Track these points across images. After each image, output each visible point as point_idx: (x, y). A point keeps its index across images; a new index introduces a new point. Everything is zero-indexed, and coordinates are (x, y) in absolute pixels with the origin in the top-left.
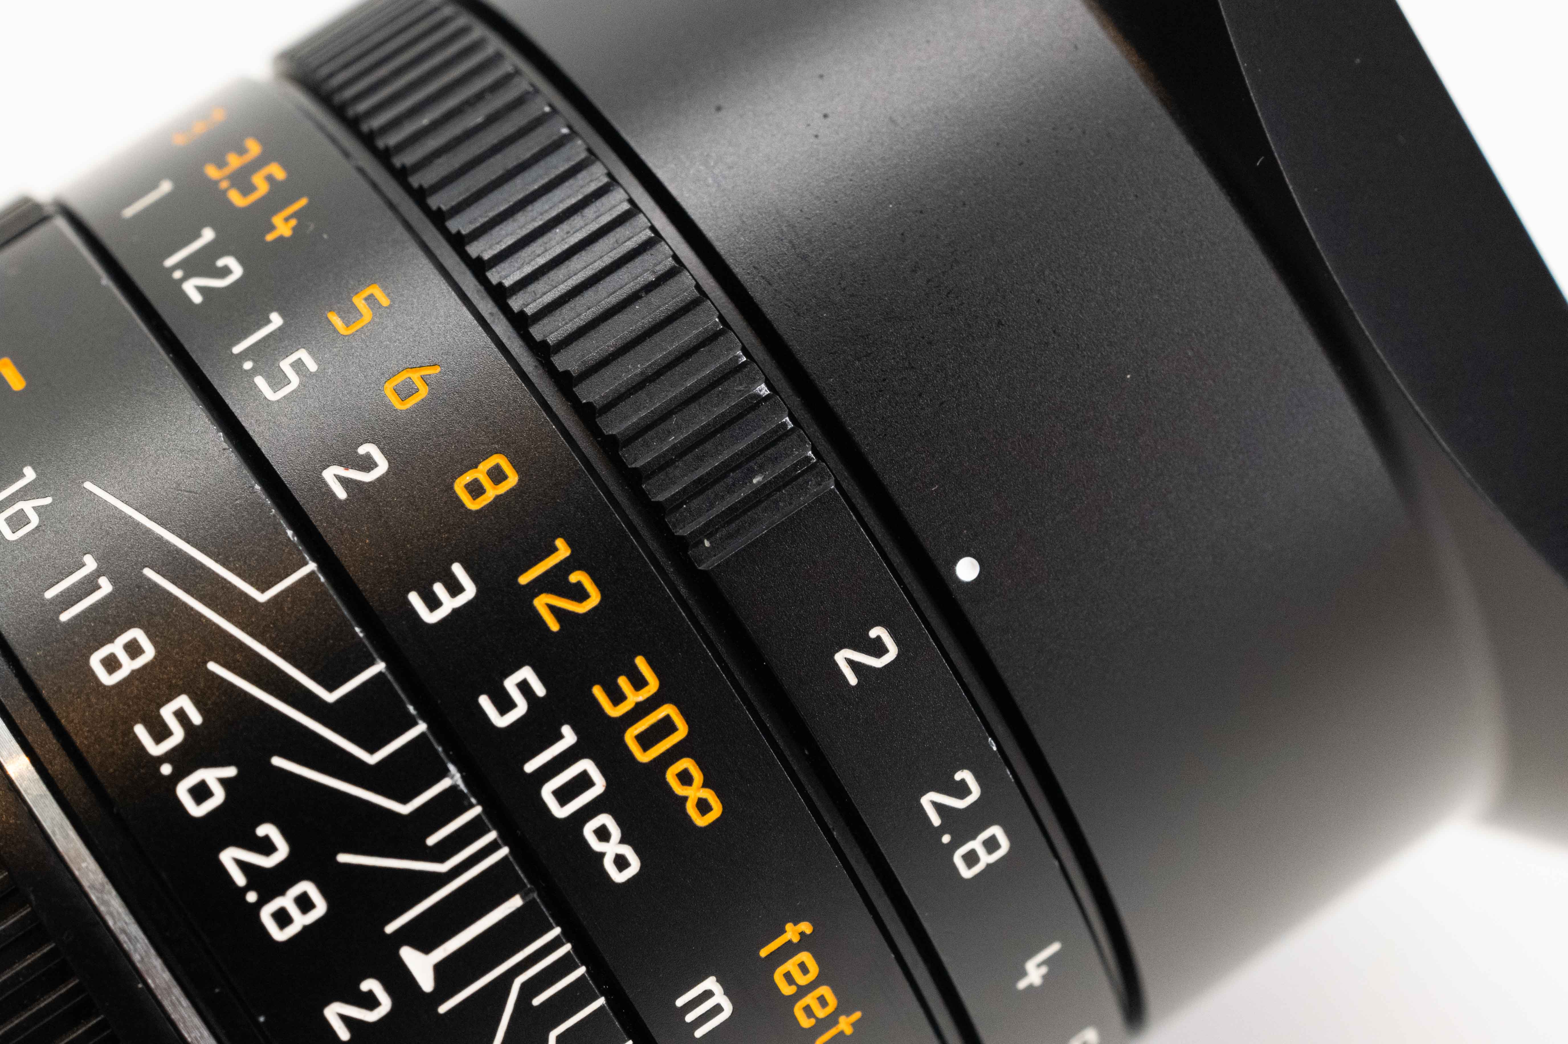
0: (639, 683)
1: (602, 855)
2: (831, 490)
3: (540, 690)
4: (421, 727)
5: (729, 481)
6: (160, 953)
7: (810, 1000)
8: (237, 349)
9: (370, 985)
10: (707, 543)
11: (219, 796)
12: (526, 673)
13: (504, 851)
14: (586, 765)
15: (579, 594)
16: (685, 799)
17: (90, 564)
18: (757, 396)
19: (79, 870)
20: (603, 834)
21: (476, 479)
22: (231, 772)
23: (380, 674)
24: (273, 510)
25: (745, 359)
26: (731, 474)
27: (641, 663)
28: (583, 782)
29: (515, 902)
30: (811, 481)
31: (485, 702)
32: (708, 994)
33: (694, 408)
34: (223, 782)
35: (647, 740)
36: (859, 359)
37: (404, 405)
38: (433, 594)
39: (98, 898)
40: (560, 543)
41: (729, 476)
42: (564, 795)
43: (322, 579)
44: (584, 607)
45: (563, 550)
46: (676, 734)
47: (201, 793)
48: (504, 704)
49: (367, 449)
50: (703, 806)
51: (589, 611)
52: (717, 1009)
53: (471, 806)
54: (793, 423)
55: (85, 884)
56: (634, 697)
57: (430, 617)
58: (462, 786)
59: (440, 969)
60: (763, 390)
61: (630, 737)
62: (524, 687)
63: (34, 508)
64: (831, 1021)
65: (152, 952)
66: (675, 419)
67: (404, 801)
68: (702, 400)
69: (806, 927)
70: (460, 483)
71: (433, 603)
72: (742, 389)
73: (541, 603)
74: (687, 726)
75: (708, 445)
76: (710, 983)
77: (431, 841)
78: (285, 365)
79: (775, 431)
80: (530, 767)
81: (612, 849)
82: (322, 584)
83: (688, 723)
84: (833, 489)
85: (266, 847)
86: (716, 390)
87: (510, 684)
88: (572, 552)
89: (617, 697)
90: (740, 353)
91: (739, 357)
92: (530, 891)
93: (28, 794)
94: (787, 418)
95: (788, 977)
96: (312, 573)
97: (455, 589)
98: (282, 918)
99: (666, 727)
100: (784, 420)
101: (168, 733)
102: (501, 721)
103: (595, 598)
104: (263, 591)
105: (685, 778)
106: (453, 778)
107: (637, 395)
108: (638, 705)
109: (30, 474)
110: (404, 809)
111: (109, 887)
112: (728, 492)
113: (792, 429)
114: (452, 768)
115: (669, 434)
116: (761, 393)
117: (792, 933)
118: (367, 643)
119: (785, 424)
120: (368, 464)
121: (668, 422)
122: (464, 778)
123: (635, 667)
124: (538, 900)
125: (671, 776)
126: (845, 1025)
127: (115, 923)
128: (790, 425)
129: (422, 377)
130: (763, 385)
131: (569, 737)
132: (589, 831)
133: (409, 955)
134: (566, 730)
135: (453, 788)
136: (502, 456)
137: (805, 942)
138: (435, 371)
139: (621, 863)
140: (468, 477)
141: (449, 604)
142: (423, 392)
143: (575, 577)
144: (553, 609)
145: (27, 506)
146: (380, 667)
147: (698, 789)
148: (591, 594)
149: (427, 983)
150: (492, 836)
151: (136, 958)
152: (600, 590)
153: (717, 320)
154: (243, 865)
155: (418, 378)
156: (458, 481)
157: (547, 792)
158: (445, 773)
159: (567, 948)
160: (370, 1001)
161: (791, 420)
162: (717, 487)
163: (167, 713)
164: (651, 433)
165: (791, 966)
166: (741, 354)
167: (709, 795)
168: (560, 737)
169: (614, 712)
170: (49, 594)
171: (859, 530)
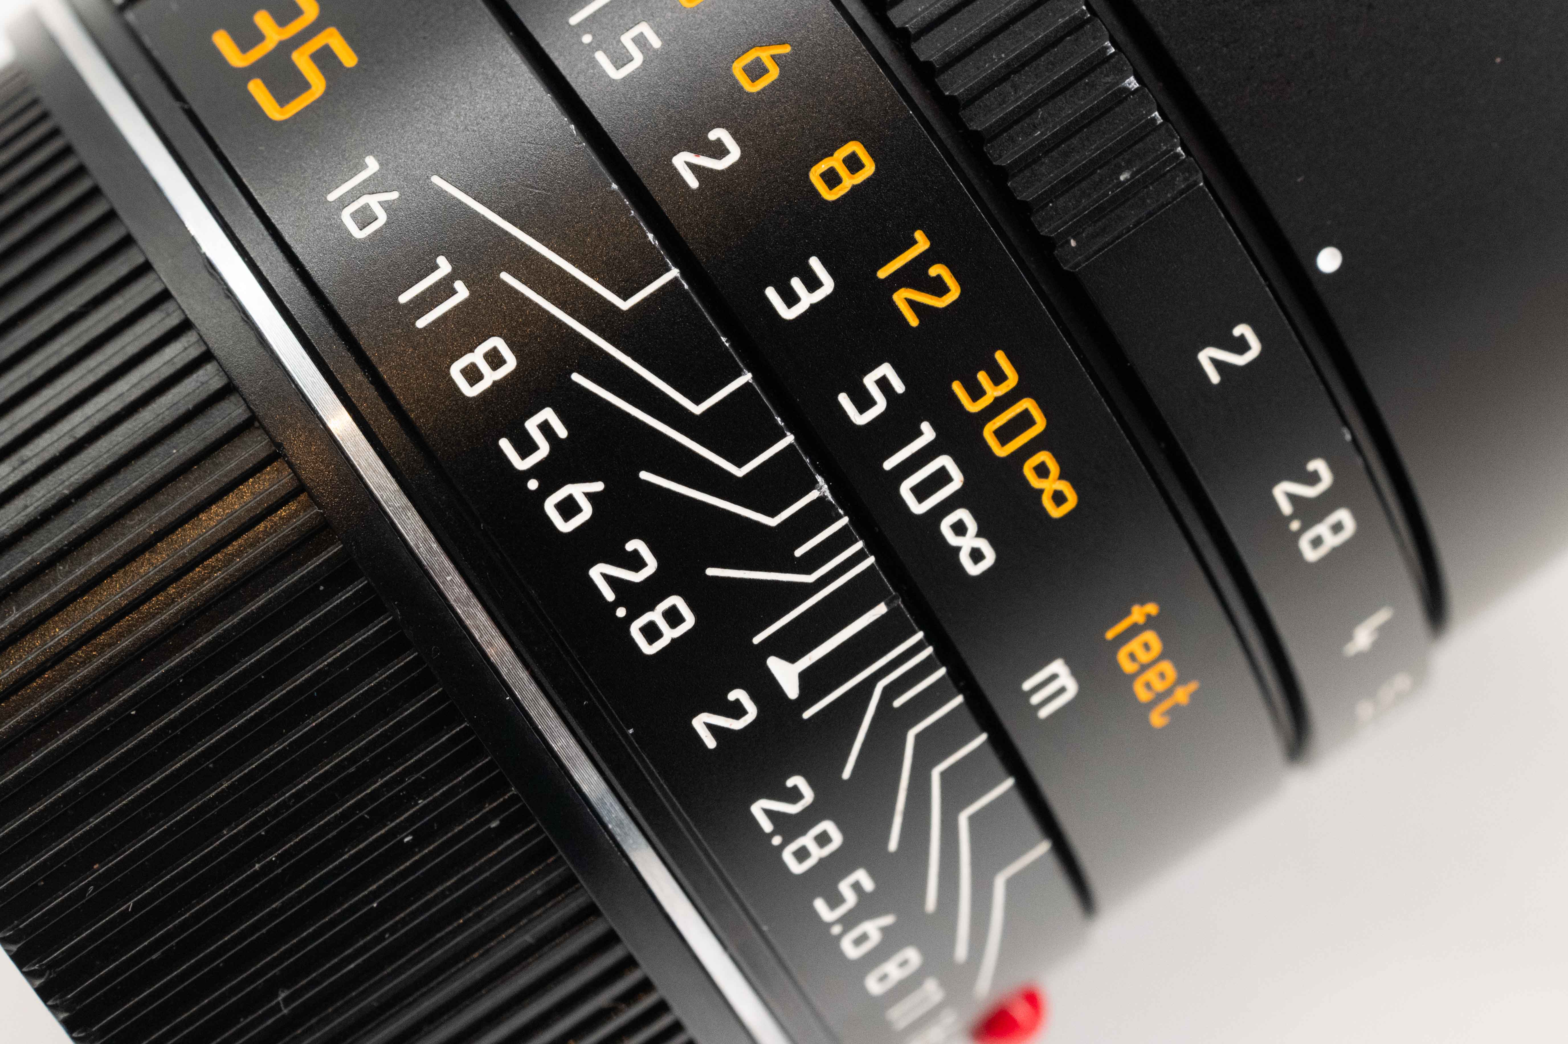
0: (998, 377)
1: (958, 549)
2: (1201, 188)
3: (899, 387)
4: (789, 439)
5: (1096, 178)
6: (527, 666)
7: (1151, 675)
8: (574, 20)
9: (737, 695)
10: (1073, 243)
11: (587, 511)
12: (885, 370)
13: (871, 560)
14: (945, 461)
15: (938, 287)
16: (1041, 492)
17: (444, 267)
18: (1126, 89)
19: (443, 583)
20: (959, 528)
21: (832, 167)
22: (598, 487)
23: (747, 384)
24: (633, 212)
25: (1113, 50)
26: (1099, 171)
27: (1000, 357)
28: (941, 478)
29: (881, 609)
30: (1179, 176)
31: (843, 399)
32: (1054, 677)
33: (1060, 100)
34: (589, 496)
35: (1004, 435)
36: (1227, 46)
37: (753, 86)
38: (791, 289)
39: (463, 612)
40: (919, 235)
41: (1096, 172)
42: (922, 492)
43: (686, 287)
44: (943, 302)
45: (922, 243)
46: (1034, 428)
47: (568, 508)
48: (864, 402)
49: (717, 134)
50: (1059, 498)
51: (948, 306)
52: (1062, 690)
53: (839, 517)
54: (1162, 118)
55: (451, 598)
56: (992, 392)
57: (788, 314)
58: (830, 498)
59: (804, 677)
60: (1132, 83)
61: (988, 432)
62: (883, 383)
63: (379, 202)
64: (1168, 693)
65: (519, 665)
66: (1040, 112)
67: (772, 515)
68: (1068, 93)
69: (1152, 609)
70: (816, 172)
71: (791, 299)
72: (1110, 81)
73: (901, 297)
74: (1045, 419)
75: (1075, 141)
76: (1058, 666)
77: (799, 552)
78: (627, 39)
79: (1144, 126)
80: (889, 465)
81: (967, 543)
82: (686, 292)
83: (1046, 416)
84: (1202, 186)
85: (635, 562)
86: (1083, 82)
87: (870, 381)
88: (931, 245)
89: (976, 392)
90: (1108, 44)
91: (1107, 48)
92: (895, 598)
93: (389, 506)
94: (1157, 113)
95: (1132, 657)
96: (676, 279)
97: (813, 284)
98: (651, 632)
99: (1024, 421)
100: (1153, 115)
101: (533, 447)
102: (860, 419)
103: (954, 292)
104: (625, 298)
105: (1042, 471)
106: (821, 490)
107: (1001, 87)
108: (997, 399)
109: (372, 165)
110: (772, 522)
111: (474, 601)
112: (1095, 189)
113: (1161, 124)
114: (819, 479)
115: (1035, 128)
116: (1130, 87)
117: (1138, 614)
118: (731, 350)
119: (1154, 119)
120: (719, 151)
121: (1033, 116)
122: (830, 488)
123: (995, 362)
124: (902, 606)
125: (1028, 470)
126: (1182, 695)
127: (481, 636)
128: (1160, 120)
129: (773, 57)
130: (1132, 78)
131: (928, 433)
132: (945, 526)
133: (775, 664)
134: (925, 427)
135: (821, 499)
136: (858, 143)
137: (1150, 623)
138: (786, 49)
139: (977, 556)
140: (823, 166)
141: (807, 299)
142: (774, 73)
143: (936, 270)
144: (912, 304)
145: (373, 201)
146: (747, 377)
147: (1054, 481)
148: (950, 288)
149: (792, 690)
150: (859, 545)
151: (504, 671)
152: (960, 284)
153: (1084, 8)
154: (611, 580)
155: (767, 57)
156: (813, 169)
157: (905, 490)
158: (813, 485)
159: (929, 651)
160: (737, 711)
161: (1160, 115)
162: (1084, 184)
163: (532, 425)
164: (1017, 128)
165: (1135, 645)
166: (1110, 44)
167: (1065, 487)
168: (920, 433)
169: (973, 407)
170: (404, 298)
171: (1226, 228)
